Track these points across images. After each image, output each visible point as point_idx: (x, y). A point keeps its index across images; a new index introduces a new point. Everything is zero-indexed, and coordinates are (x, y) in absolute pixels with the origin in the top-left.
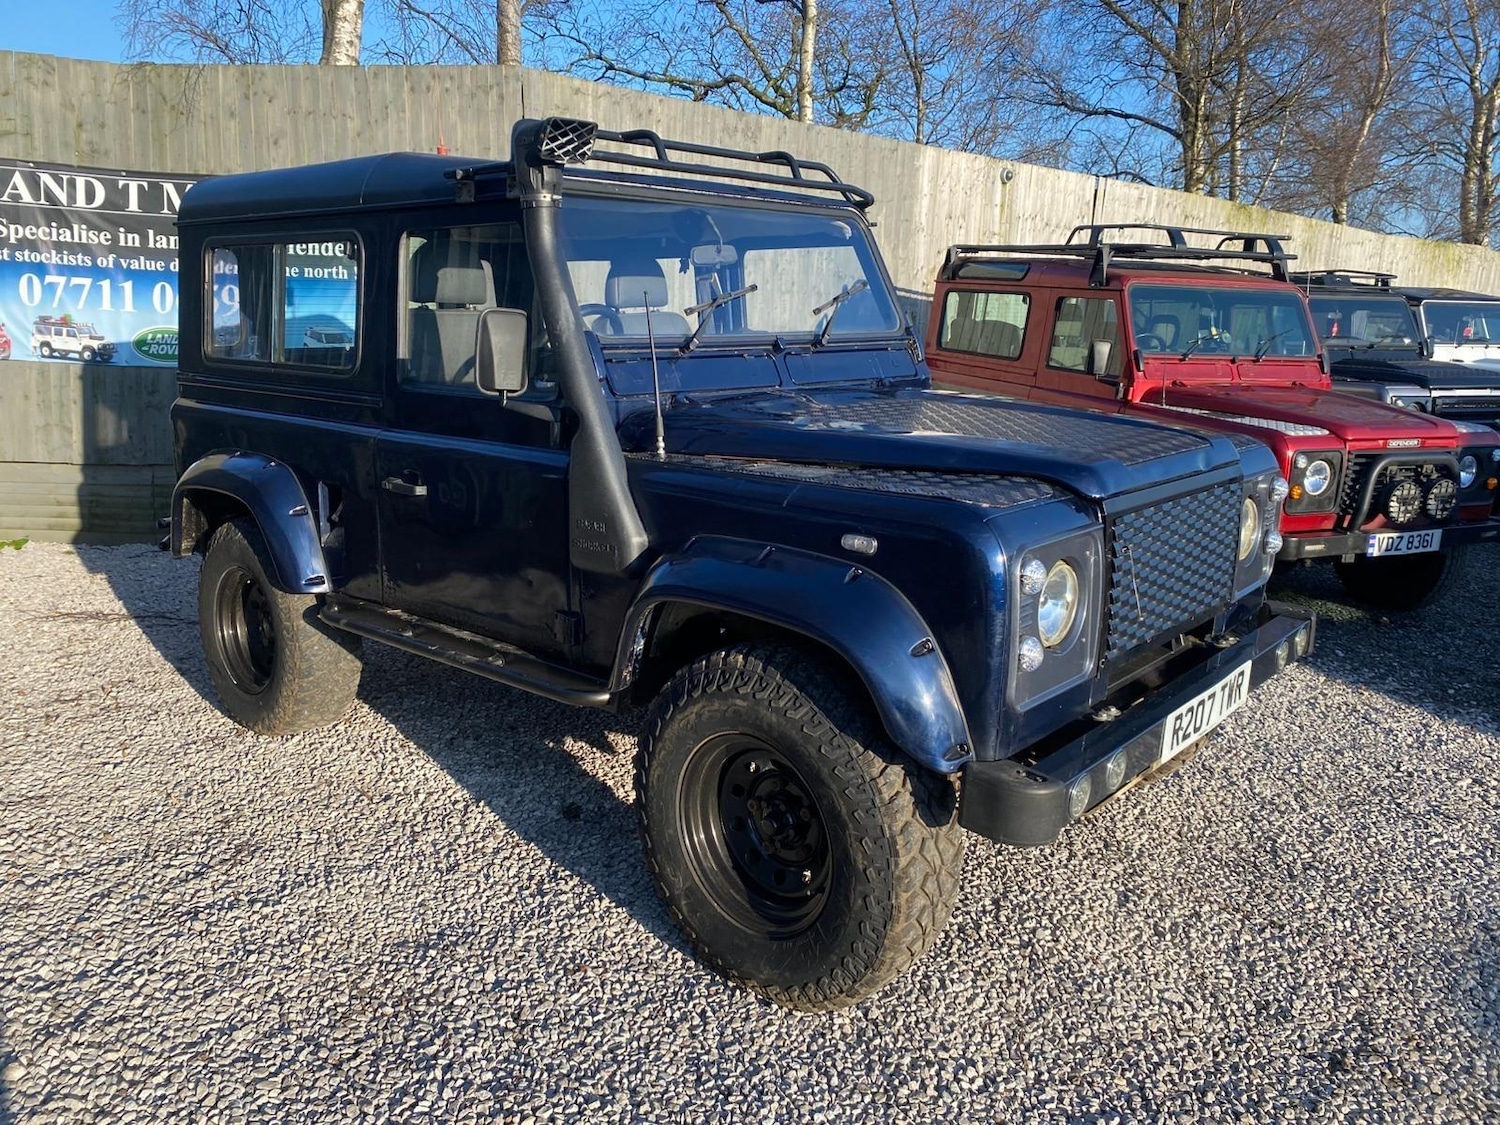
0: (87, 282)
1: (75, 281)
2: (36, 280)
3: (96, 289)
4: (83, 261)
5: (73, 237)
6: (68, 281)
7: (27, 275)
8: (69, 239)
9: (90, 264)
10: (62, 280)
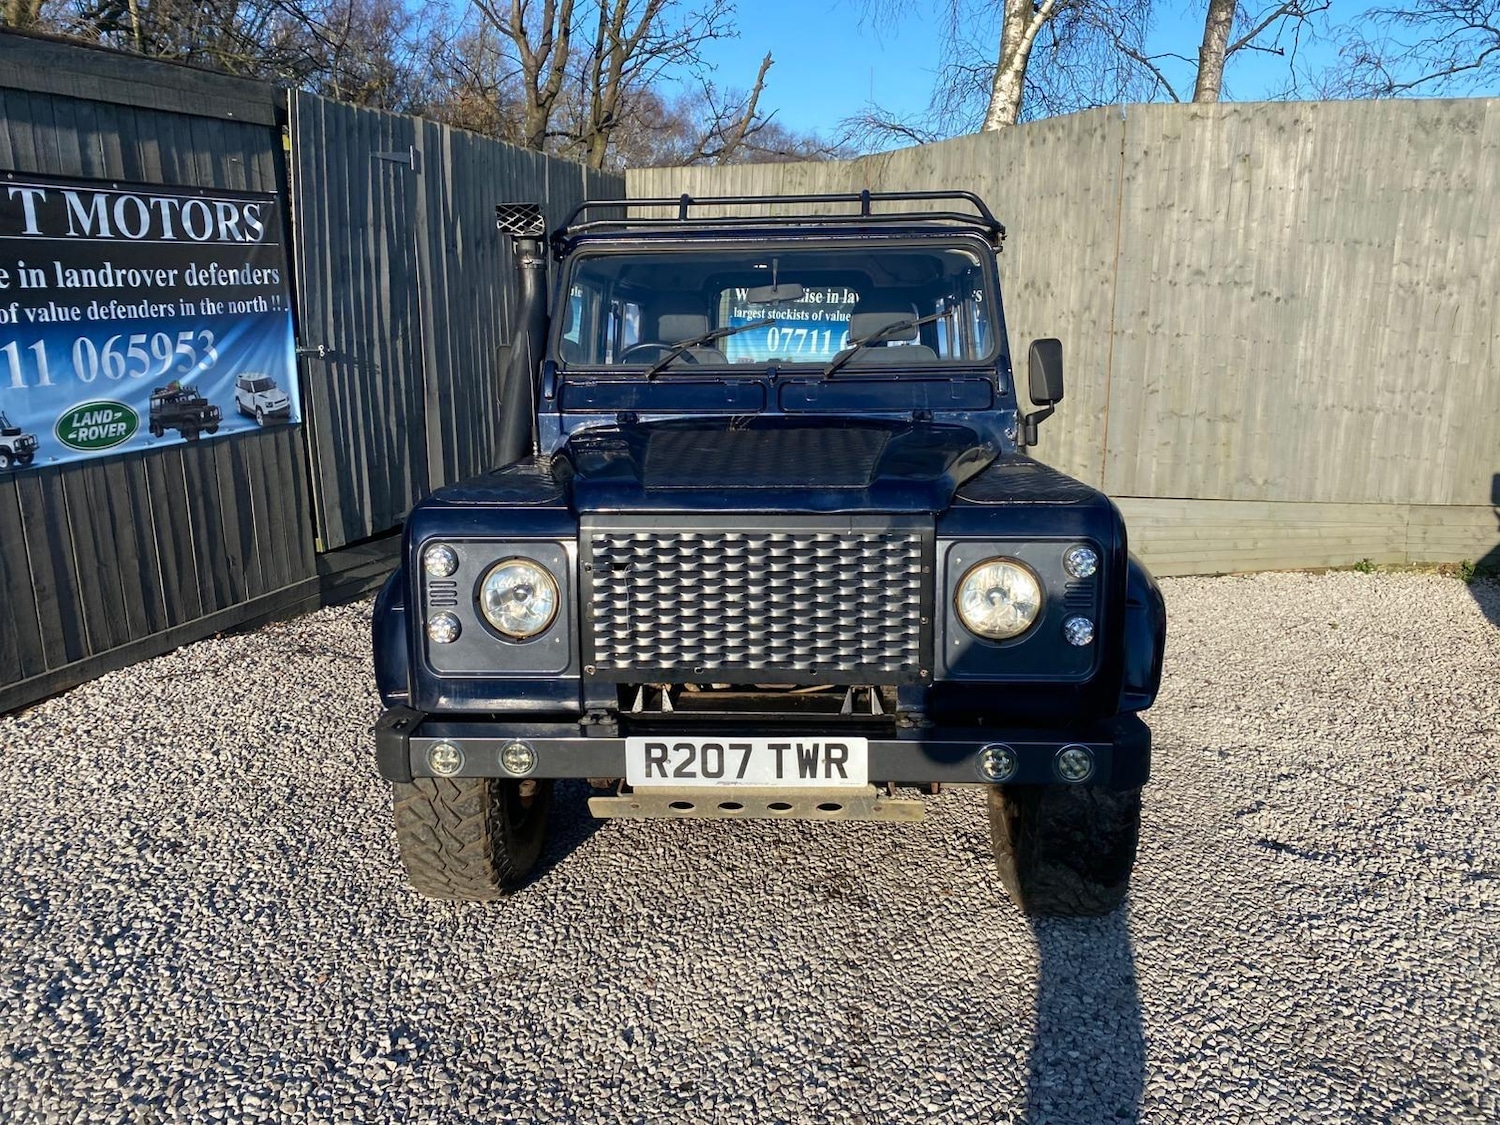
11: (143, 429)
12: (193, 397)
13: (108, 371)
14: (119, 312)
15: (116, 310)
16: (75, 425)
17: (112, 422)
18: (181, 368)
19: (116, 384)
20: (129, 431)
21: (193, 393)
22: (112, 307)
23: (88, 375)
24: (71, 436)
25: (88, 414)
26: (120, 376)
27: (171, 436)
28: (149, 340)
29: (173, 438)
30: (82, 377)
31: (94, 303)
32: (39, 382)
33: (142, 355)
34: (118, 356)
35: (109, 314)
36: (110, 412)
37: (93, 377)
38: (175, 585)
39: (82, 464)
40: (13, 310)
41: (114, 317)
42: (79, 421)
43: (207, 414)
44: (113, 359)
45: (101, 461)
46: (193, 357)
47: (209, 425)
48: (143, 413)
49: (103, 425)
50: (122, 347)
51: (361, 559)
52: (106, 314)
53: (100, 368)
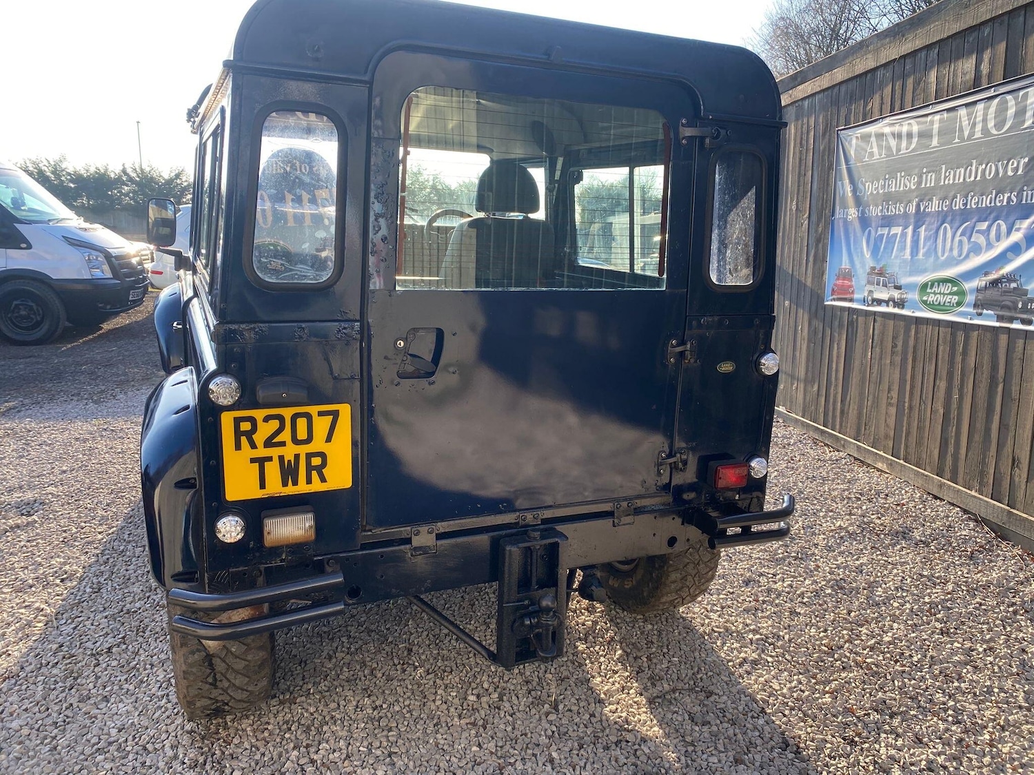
0: (900, 230)
1: (894, 230)
2: (872, 233)
3: (904, 235)
4: (899, 210)
6: (889, 232)
7: (868, 229)
8: (893, 189)
9: (902, 211)
10: (886, 231)
11: (968, 305)
12: (1013, 285)
13: (956, 252)
14: (973, 202)
15: (971, 200)
16: (929, 290)
17: (950, 294)
18: (1009, 255)
19: (959, 263)
20: (959, 304)
21: (1015, 281)
22: (969, 198)
23: (943, 253)
24: (925, 298)
25: (936, 284)
26: (962, 258)
27: (988, 317)
28: (989, 227)
29: (989, 320)
30: (940, 254)
32: (917, 255)
33: (981, 240)
34: (964, 240)
35: (965, 204)
36: (950, 285)
38: (963, 451)
39: (927, 321)
40: (915, 203)
41: (968, 207)
42: (931, 288)
43: (1025, 305)
44: (960, 242)
45: (938, 323)
46: (1024, 246)
47: (1024, 316)
48: (971, 291)
49: (944, 294)
50: (969, 233)
53: (951, 249)
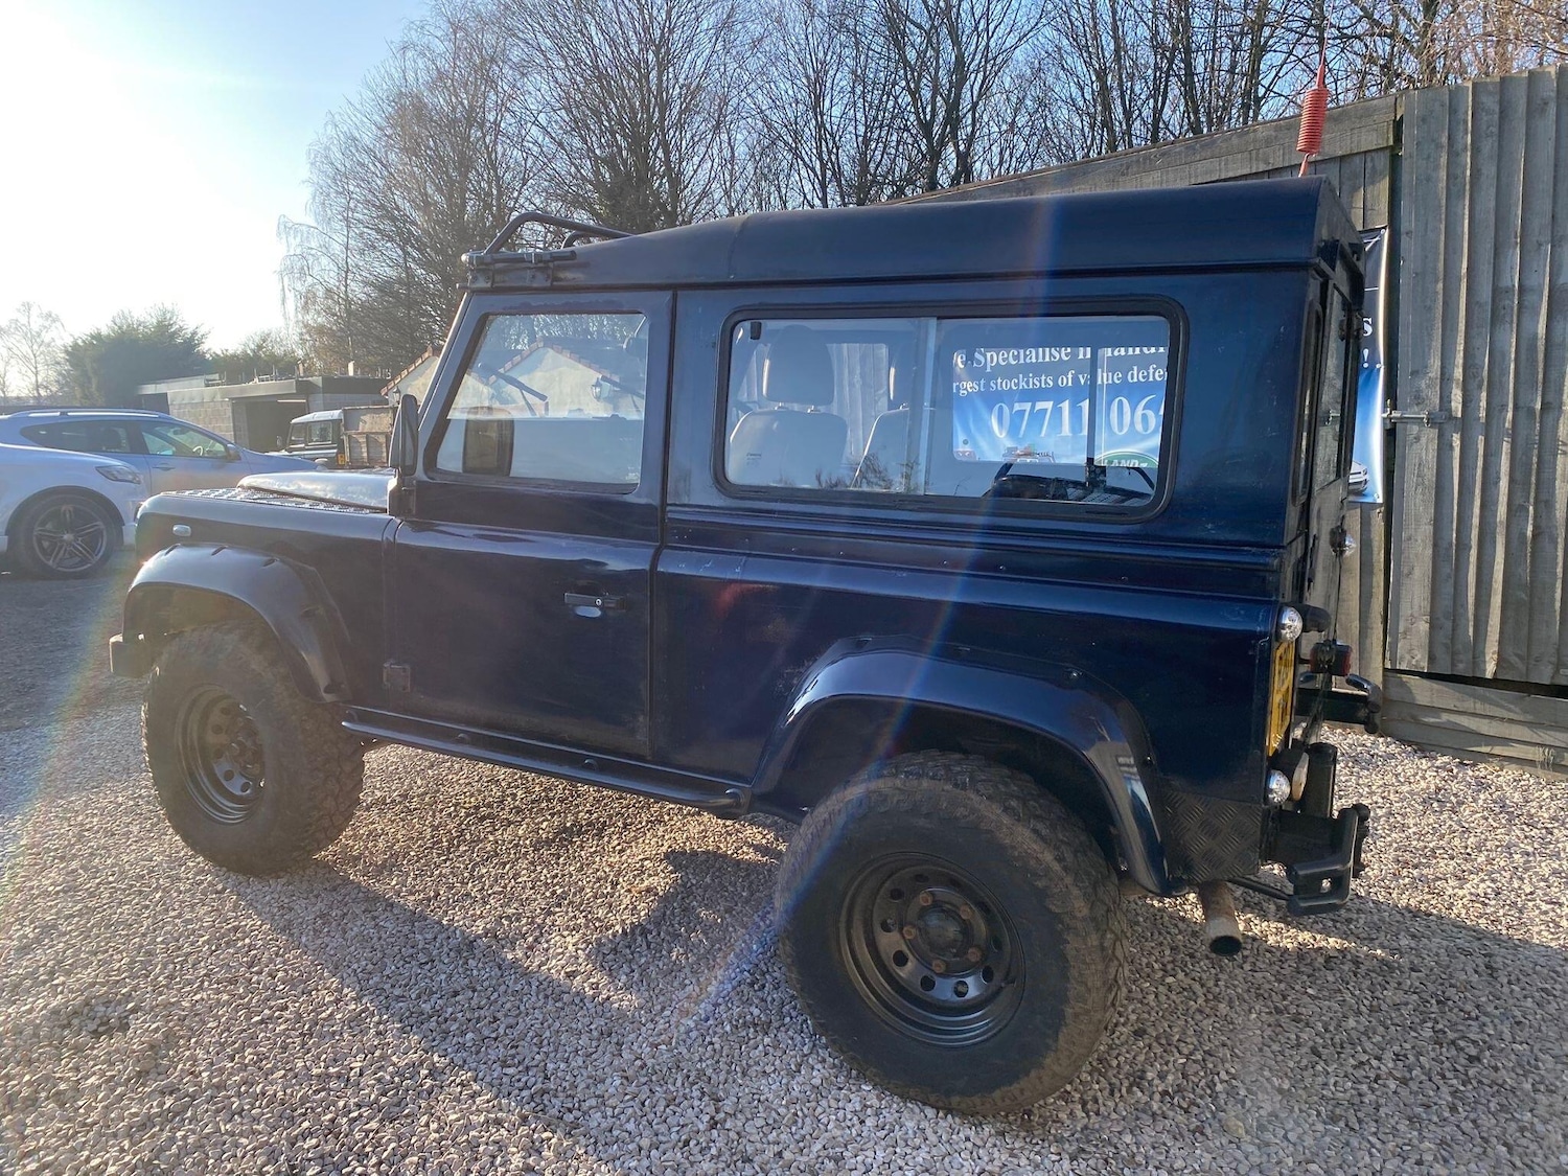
0: (1049, 405)
1: (1040, 405)
2: (1006, 409)
3: (1057, 411)
4: (1046, 383)
5: (1037, 358)
6: (1033, 407)
7: (998, 406)
8: (1034, 360)
9: (1051, 384)
10: (1027, 406)
13: (1139, 427)
14: (1157, 374)
15: (1154, 373)
22: (1151, 371)
23: (1121, 429)
26: (1149, 432)
30: (1116, 430)
31: (1135, 368)
32: (1081, 432)
34: (1150, 413)
35: (1148, 376)
37: (1125, 430)
40: (1070, 376)
41: (1151, 379)
44: (1144, 417)
50: (1156, 406)
51: (1469, 705)
52: (1144, 377)
53: (1132, 423)
